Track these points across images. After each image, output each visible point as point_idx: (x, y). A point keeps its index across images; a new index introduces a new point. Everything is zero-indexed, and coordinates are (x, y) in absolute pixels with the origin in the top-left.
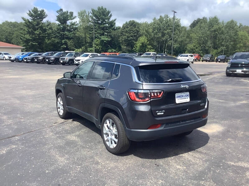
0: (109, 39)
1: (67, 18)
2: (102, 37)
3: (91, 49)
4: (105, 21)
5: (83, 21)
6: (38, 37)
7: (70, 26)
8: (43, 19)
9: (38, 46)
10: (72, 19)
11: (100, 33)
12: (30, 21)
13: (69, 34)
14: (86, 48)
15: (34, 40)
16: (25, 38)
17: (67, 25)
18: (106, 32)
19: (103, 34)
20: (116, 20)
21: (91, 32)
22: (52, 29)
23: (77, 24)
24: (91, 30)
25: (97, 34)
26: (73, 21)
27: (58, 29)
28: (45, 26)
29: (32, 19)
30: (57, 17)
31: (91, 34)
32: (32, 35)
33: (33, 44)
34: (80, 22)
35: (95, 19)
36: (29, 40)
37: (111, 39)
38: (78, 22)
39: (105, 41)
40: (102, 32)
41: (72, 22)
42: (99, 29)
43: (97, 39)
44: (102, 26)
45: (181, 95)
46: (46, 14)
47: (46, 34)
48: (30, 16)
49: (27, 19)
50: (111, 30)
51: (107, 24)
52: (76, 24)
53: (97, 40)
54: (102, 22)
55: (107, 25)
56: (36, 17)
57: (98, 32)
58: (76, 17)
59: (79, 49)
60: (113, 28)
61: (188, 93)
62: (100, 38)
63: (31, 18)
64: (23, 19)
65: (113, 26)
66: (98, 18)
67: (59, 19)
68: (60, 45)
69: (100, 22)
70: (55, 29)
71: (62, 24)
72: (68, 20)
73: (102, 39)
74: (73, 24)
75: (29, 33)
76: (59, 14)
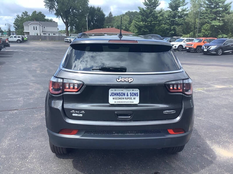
0: (221, 24)
1: (179, 5)
2: (214, 21)
3: (199, 34)
4: (219, 5)
5: (194, 6)
6: (149, 24)
7: (181, 12)
8: (156, 7)
9: (149, 32)
10: (184, 6)
11: (211, 18)
12: (145, 9)
13: (178, 21)
14: (194, 34)
15: (146, 27)
16: (139, 25)
17: (178, 12)
18: (218, 17)
19: (215, 19)
20: (232, 2)
21: (201, 17)
22: (163, 16)
23: (189, 10)
24: (202, 15)
25: (207, 19)
26: (185, 7)
27: (169, 16)
28: (157, 14)
29: (147, 7)
30: (169, 4)
31: (201, 19)
32: (145, 23)
33: (144, 31)
34: (191, 8)
35: (208, 3)
36: (142, 27)
37: (223, 24)
38: (189, 8)
39: (216, 26)
40: (214, 16)
41: (183, 8)
42: (211, 14)
43: (207, 24)
44: (214, 10)
45: (121, 92)
46: (159, 2)
47: (157, 21)
48: (145, 5)
49: (143, 9)
50: (225, 14)
51: (221, 7)
52: (187, 10)
53: (207, 26)
54: (215, 6)
55: (221, 9)
56: (150, 5)
57: (209, 16)
58: (188, 3)
59: (187, 34)
60: (226, 12)
61: (137, 91)
62: (211, 23)
63: (145, 7)
64: (139, 8)
65: (228, 10)
66: (212, 2)
67: (171, 6)
68: (168, 31)
69: (213, 6)
70: (166, 16)
71: (173, 10)
72: (180, 7)
73: (212, 24)
74: (184, 11)
75: (142, 21)
76: (171, 2)
